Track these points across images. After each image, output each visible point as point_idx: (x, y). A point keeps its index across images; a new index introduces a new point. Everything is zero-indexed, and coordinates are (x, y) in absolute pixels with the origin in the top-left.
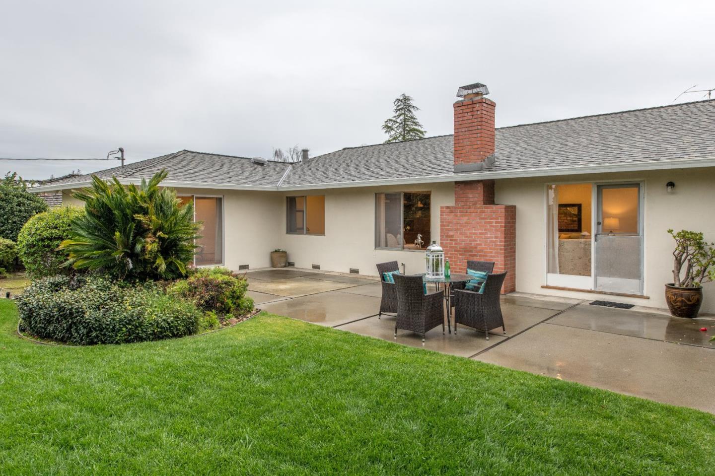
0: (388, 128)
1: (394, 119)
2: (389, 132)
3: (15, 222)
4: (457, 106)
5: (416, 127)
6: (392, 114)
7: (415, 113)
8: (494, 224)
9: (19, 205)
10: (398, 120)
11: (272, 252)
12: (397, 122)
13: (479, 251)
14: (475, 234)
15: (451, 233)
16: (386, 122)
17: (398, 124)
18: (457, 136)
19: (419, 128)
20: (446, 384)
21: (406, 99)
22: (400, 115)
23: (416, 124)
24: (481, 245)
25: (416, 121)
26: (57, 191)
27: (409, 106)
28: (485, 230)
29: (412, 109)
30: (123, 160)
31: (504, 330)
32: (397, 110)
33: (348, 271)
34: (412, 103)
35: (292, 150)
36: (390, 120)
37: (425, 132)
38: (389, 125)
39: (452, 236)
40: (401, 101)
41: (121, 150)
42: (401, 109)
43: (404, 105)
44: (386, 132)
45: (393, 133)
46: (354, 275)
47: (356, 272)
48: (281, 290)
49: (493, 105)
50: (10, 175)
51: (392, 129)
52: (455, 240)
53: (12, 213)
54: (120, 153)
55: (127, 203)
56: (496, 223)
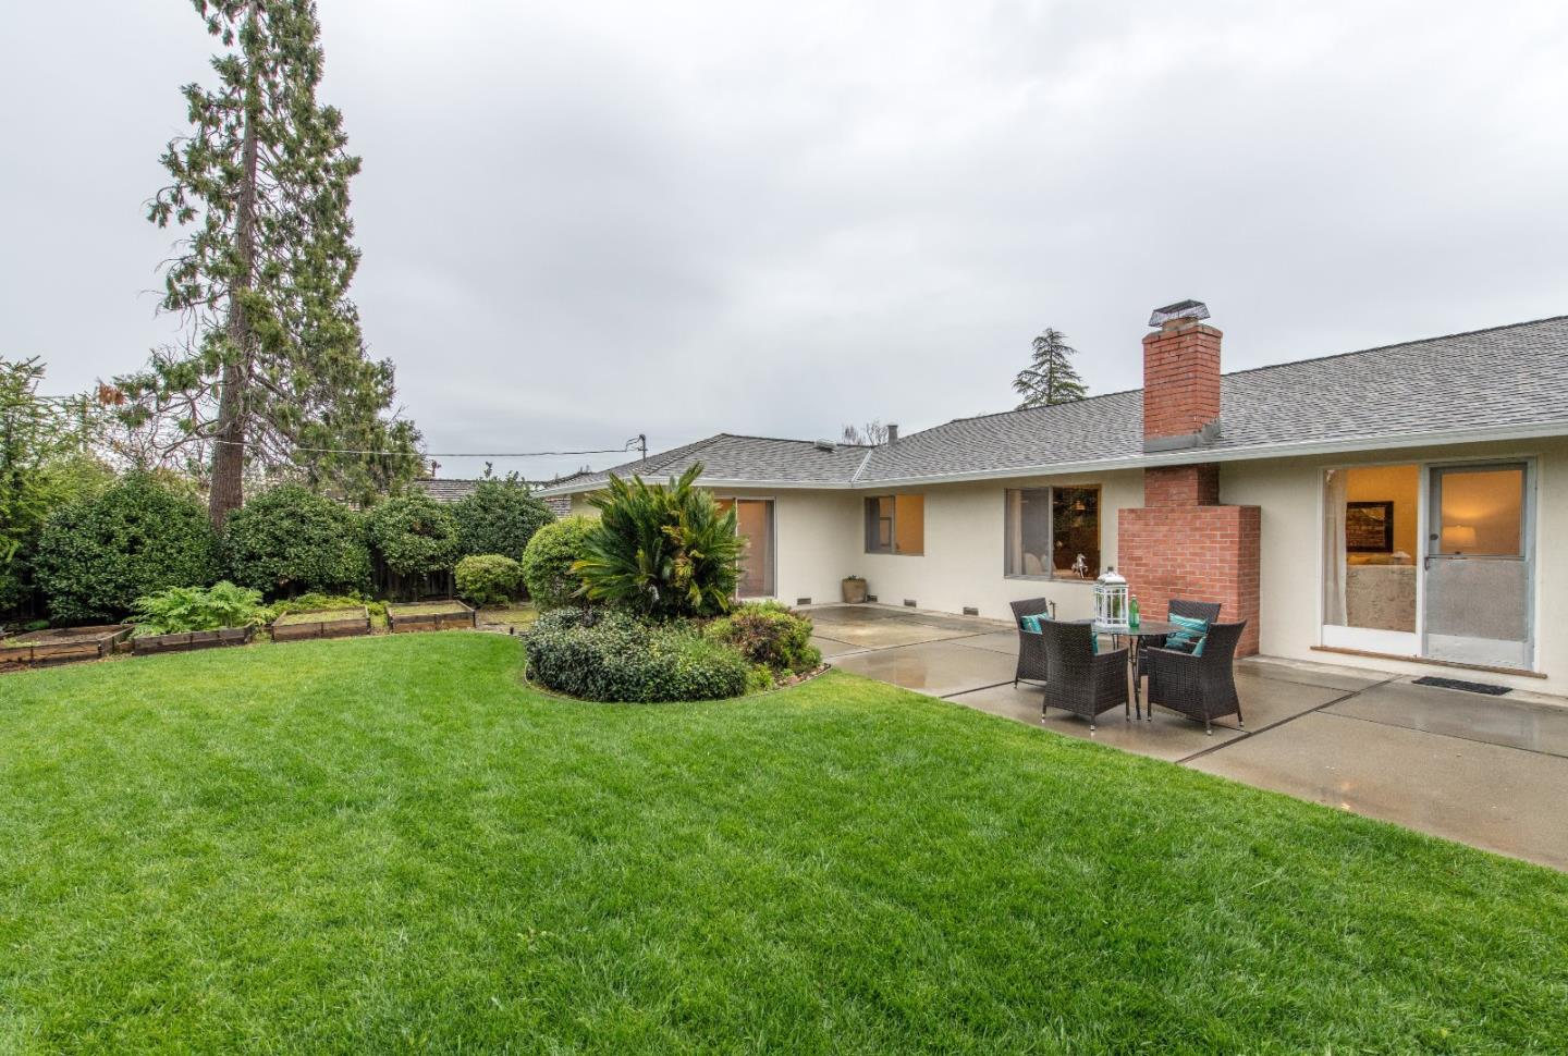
0: (1022, 385)
1: (1033, 370)
2: (1024, 391)
3: (517, 537)
4: (1150, 341)
5: (1070, 381)
6: (1028, 362)
7: (1069, 358)
8: (1219, 539)
9: (521, 514)
10: (1040, 372)
11: (844, 581)
12: (1037, 374)
13: (1190, 584)
14: (1182, 554)
15: (1138, 553)
16: (1019, 375)
17: (1039, 378)
18: (1149, 393)
19: (1077, 382)
20: (1137, 804)
21: (1053, 336)
22: (1043, 363)
23: (1070, 375)
24: (1194, 573)
25: (1070, 370)
26: (565, 495)
27: (1058, 347)
28: (1202, 548)
29: (1063, 352)
30: (645, 450)
31: (1240, 720)
32: (1038, 355)
33: (961, 612)
34: (1064, 342)
35: (870, 426)
36: (1026, 372)
37: (1087, 387)
38: (1024, 380)
39: (1140, 559)
40: (1045, 340)
41: (643, 438)
42: (1045, 353)
43: (1050, 346)
44: (1019, 391)
45: (1031, 392)
46: (970, 618)
47: (974, 612)
48: (859, 637)
49: (1216, 336)
50: (512, 476)
51: (1030, 386)
52: (1145, 565)
53: (515, 525)
54: (641, 441)
55: (652, 511)
56: (1222, 536)
